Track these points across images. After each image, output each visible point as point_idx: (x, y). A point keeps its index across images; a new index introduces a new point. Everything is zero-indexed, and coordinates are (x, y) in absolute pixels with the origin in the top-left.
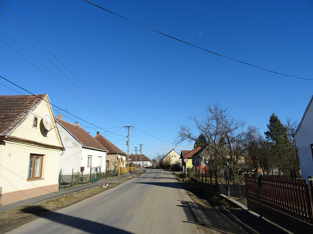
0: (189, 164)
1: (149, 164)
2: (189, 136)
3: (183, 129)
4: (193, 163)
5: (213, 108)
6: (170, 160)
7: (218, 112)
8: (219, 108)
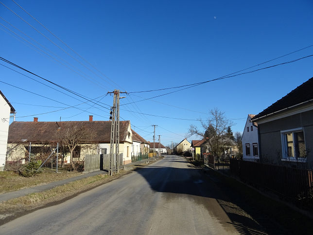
0: (198, 151)
1: (165, 151)
2: (196, 132)
3: (192, 127)
4: (201, 151)
5: (214, 111)
6: (182, 148)
7: (218, 115)
8: (219, 112)
